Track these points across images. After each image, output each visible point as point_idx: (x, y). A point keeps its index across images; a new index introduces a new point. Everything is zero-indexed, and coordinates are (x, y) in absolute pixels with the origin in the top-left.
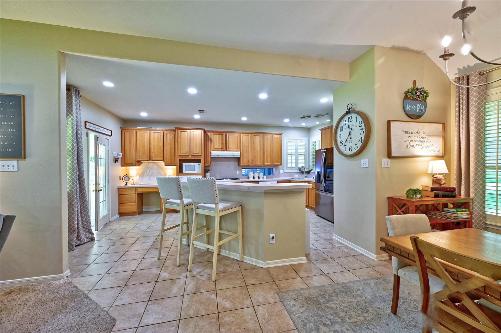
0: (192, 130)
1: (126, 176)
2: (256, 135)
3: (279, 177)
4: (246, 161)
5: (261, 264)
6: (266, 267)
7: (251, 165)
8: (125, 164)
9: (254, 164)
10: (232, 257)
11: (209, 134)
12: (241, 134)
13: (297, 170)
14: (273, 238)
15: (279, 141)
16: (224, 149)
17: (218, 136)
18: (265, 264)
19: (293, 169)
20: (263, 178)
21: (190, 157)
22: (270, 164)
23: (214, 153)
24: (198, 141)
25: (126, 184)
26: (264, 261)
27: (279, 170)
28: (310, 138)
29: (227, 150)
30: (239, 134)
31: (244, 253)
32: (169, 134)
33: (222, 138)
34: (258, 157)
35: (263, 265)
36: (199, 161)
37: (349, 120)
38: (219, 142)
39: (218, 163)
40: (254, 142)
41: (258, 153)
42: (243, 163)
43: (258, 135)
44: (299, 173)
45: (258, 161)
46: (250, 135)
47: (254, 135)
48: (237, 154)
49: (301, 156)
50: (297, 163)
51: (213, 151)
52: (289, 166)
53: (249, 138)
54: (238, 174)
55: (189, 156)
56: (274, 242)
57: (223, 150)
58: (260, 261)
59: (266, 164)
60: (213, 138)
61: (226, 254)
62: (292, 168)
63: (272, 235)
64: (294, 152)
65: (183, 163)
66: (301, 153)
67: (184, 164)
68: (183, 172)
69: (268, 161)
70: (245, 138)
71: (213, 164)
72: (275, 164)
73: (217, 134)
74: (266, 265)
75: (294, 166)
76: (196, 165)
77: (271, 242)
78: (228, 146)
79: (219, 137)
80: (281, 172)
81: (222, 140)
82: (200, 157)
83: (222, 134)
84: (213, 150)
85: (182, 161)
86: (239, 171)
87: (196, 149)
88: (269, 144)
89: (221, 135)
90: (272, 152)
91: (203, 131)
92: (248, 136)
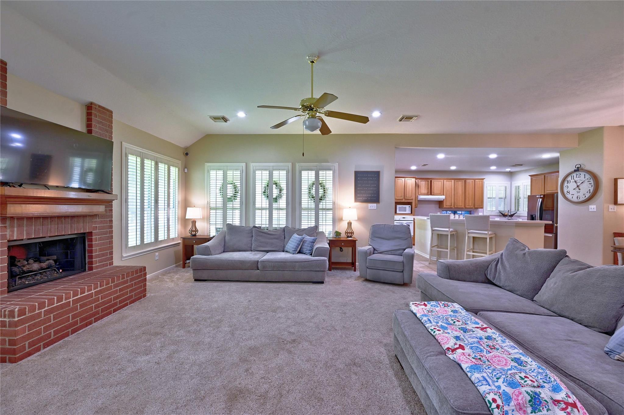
0: (406, 179)
2: (458, 180)
4: (448, 204)
7: (453, 208)
9: (456, 207)
12: (445, 181)
13: (498, 213)
15: (481, 186)
16: (430, 193)
19: (493, 212)
21: (404, 201)
22: (472, 207)
23: (422, 197)
24: (411, 187)
27: (478, 212)
28: (513, 183)
29: (432, 194)
30: (442, 181)
33: (428, 184)
34: (460, 200)
36: (410, 204)
37: (578, 176)
38: (425, 188)
39: (423, 205)
40: (456, 187)
41: (460, 197)
42: (446, 206)
43: (461, 180)
44: (499, 216)
45: (461, 204)
46: (453, 181)
47: (457, 180)
48: (442, 197)
49: (502, 199)
50: (497, 207)
52: (489, 209)
53: (452, 184)
55: (403, 199)
57: (428, 194)
59: (467, 207)
60: (420, 184)
64: (494, 196)
66: (502, 197)
67: (398, 206)
68: (397, 213)
69: (470, 204)
70: (449, 184)
71: (418, 206)
72: (476, 207)
73: (423, 180)
75: (494, 209)
76: (408, 207)
78: (433, 191)
79: (425, 183)
81: (428, 186)
82: (412, 200)
83: (428, 180)
84: (420, 194)
85: (397, 203)
87: (409, 193)
88: (471, 189)
89: (427, 182)
90: (474, 197)
91: (414, 179)
92: (451, 182)
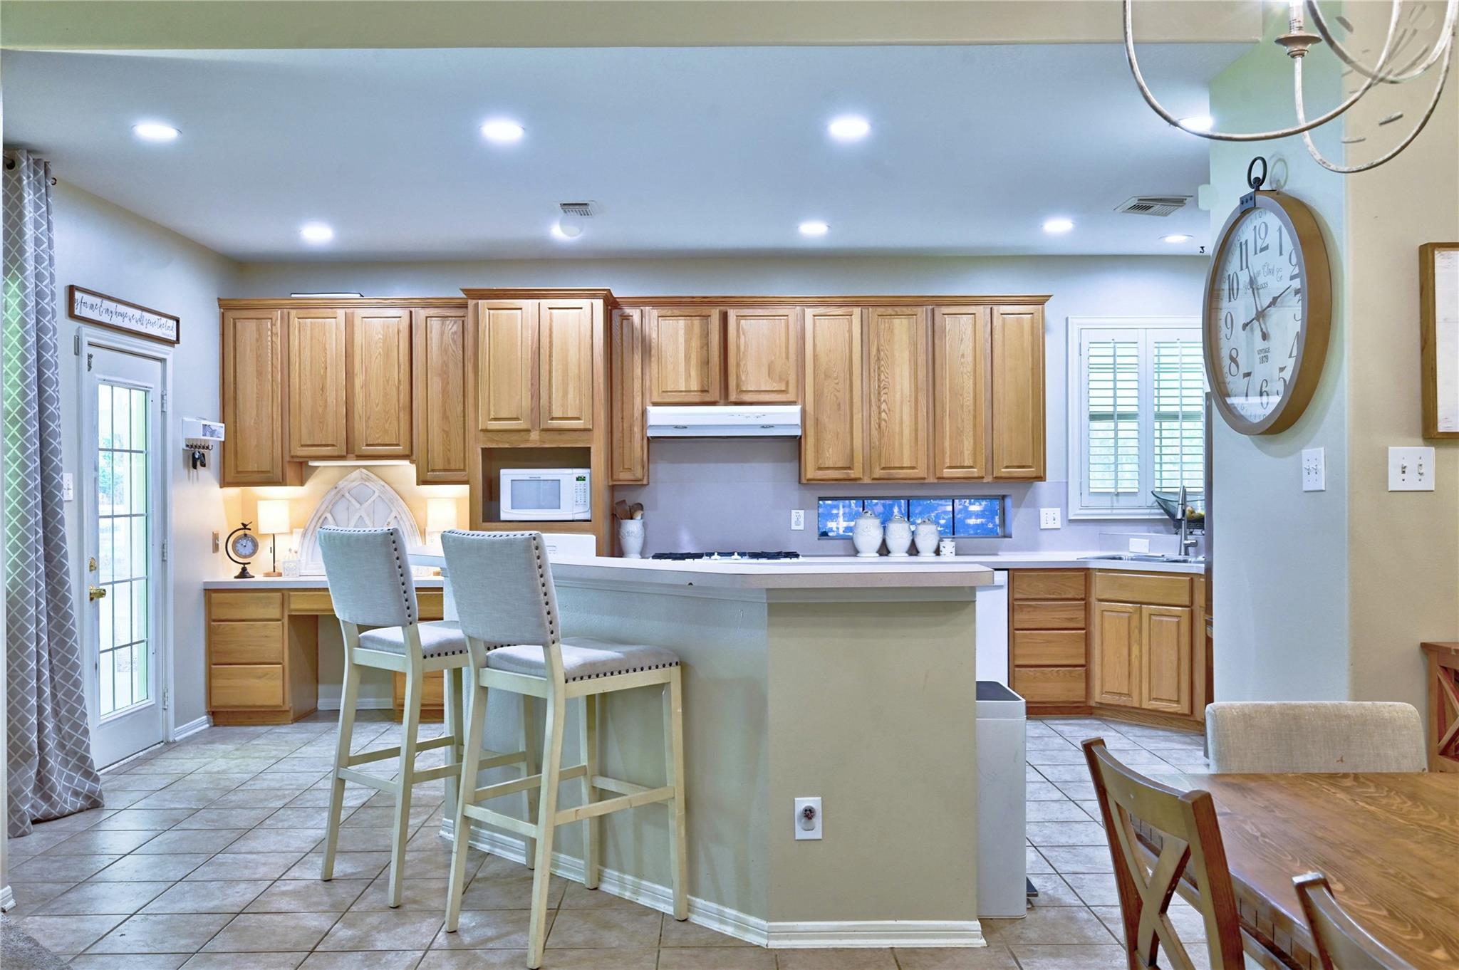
0: (543, 302)
1: (241, 532)
2: (890, 310)
3: (1034, 547)
4: (832, 455)
5: (758, 931)
6: (774, 944)
7: (867, 480)
8: (238, 472)
9: (878, 473)
10: (644, 901)
11: (635, 314)
12: (809, 312)
13: (1151, 507)
14: (809, 813)
15: (1027, 340)
16: (715, 394)
17: (682, 323)
18: (770, 935)
19: (1123, 501)
20: (937, 552)
21: (534, 440)
22: (975, 472)
23: (662, 418)
24: (573, 356)
25: (244, 569)
26: (768, 921)
27: (1035, 505)
29: (733, 398)
30: (794, 312)
31: (692, 885)
32: (435, 324)
33: (705, 335)
34: (907, 431)
35: (762, 936)
36: (579, 457)
37: (1259, 243)
38: (688, 358)
39: (687, 469)
40: (878, 350)
41: (907, 410)
42: (820, 469)
43: (906, 311)
44: (1161, 528)
45: (906, 456)
46: (857, 311)
47: (881, 310)
48: (785, 418)
49: (1176, 425)
50: (1146, 469)
51: (655, 404)
52: (1101, 481)
53: (850, 331)
54: (794, 527)
55: (528, 431)
56: (817, 834)
57: (708, 398)
58: (753, 920)
59: (947, 473)
60: (654, 335)
61: (624, 888)
62: (1118, 494)
63: (802, 803)
64: (1127, 404)
65: (503, 471)
66: (1176, 409)
67: (508, 476)
68: (503, 516)
69: (962, 455)
70: (830, 333)
71: (662, 470)
72: (1004, 472)
73: (676, 312)
74: (778, 938)
75: (1129, 482)
76: (567, 476)
77: (800, 834)
78: (738, 377)
79: (689, 331)
80: (1050, 517)
81: (706, 344)
82: (584, 436)
83: (705, 310)
84: (656, 399)
85: (496, 459)
86: (802, 512)
87: (565, 394)
88: (969, 359)
89: (697, 322)
90: (984, 407)
91: (599, 304)
92: (844, 321)
